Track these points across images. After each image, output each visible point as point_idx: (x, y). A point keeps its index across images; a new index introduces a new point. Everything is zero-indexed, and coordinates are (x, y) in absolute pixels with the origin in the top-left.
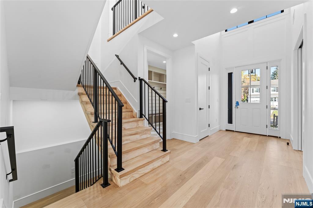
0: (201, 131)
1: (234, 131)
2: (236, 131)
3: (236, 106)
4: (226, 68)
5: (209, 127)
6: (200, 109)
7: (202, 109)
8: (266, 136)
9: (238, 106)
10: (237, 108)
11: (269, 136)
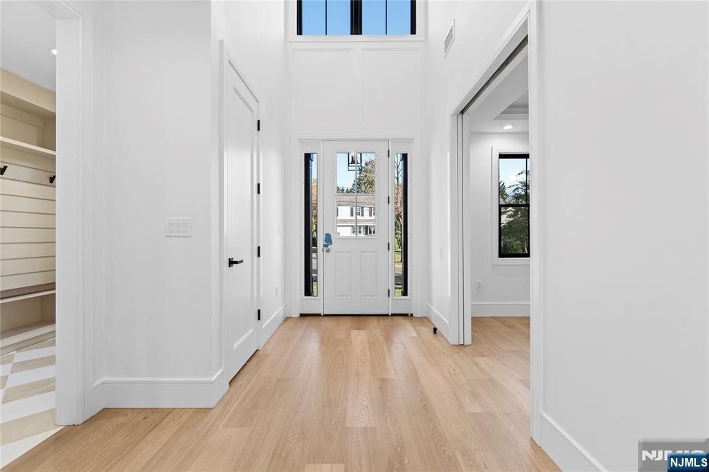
0: (235, 346)
1: (320, 315)
2: (325, 315)
3: (325, 246)
4: (299, 140)
5: (259, 319)
6: (232, 263)
7: (236, 262)
8: (387, 315)
9: (329, 247)
10: (328, 251)
11: (393, 315)
